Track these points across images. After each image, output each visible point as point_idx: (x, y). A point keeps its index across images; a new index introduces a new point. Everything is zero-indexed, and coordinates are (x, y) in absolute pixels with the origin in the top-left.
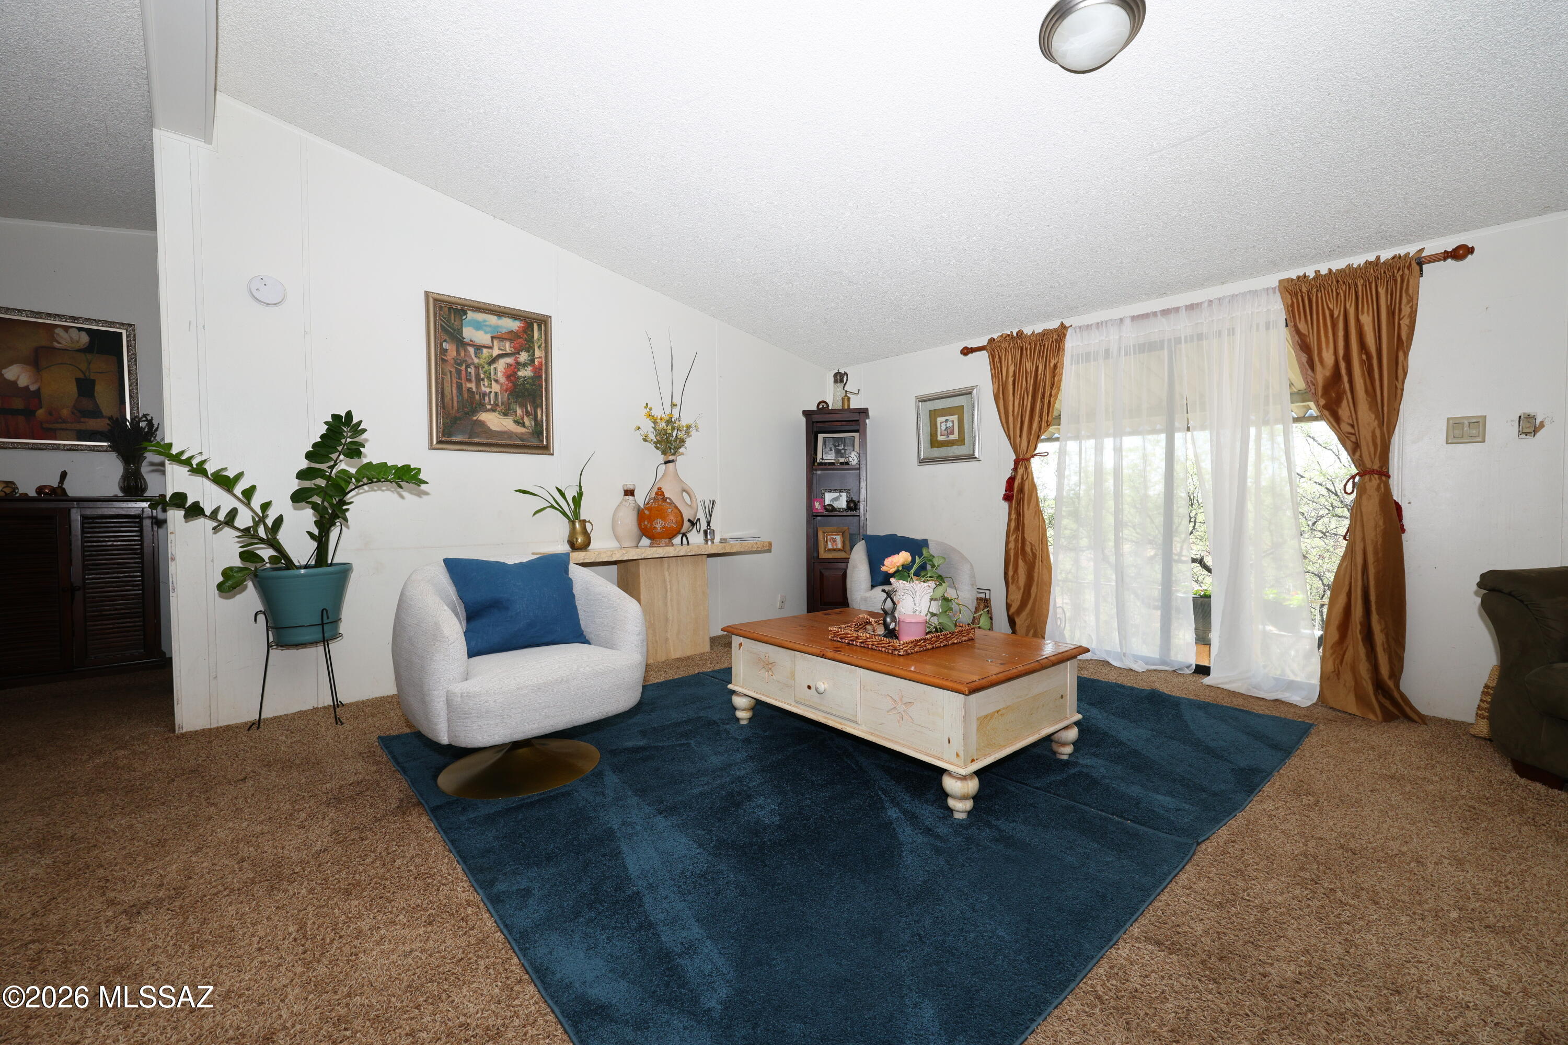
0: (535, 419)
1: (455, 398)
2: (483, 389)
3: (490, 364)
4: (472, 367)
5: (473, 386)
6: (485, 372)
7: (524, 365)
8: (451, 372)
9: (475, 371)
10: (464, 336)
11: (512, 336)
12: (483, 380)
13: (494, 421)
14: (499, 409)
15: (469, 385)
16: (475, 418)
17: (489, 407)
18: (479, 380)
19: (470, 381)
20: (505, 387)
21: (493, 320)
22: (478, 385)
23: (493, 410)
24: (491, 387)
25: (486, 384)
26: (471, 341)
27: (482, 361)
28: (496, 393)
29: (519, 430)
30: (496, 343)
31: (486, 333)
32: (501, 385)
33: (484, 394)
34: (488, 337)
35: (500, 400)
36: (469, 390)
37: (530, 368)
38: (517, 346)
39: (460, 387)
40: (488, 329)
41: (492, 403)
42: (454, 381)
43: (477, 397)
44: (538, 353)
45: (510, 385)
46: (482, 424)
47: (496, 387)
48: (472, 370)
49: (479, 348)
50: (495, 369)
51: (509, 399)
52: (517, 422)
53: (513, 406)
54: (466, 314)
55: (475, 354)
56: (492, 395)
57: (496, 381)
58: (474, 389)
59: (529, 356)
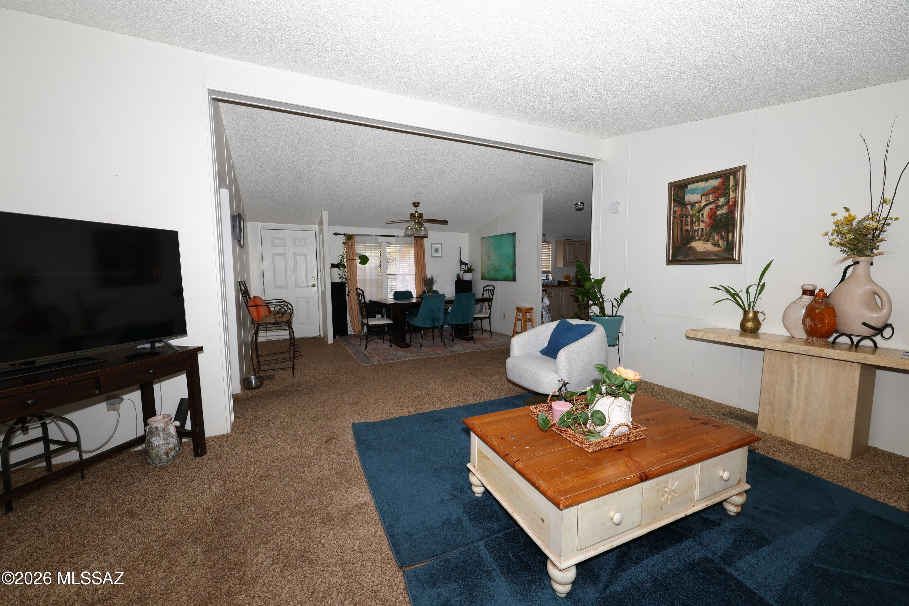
0: (727, 241)
1: (679, 237)
2: (695, 228)
3: (699, 212)
4: (689, 217)
5: (689, 228)
6: (696, 218)
7: (722, 206)
8: (677, 222)
9: (691, 219)
10: (685, 200)
11: (715, 190)
12: (695, 222)
13: (699, 246)
14: (703, 238)
15: (686, 228)
16: (689, 246)
17: (697, 238)
18: (692, 223)
19: (687, 225)
20: (708, 224)
21: (702, 184)
22: (692, 227)
23: (700, 239)
24: (699, 226)
25: (696, 224)
26: (689, 202)
27: (694, 212)
28: (702, 229)
29: (716, 249)
30: (703, 198)
31: (698, 194)
32: (706, 223)
33: (695, 231)
34: (700, 195)
35: (704, 233)
36: (687, 231)
37: (726, 207)
38: (717, 195)
39: (682, 229)
40: (700, 191)
41: (699, 235)
42: (679, 227)
43: (691, 233)
44: (732, 195)
45: (711, 221)
46: (693, 249)
47: (702, 225)
48: (689, 219)
49: (693, 204)
50: (702, 214)
51: (710, 231)
52: (714, 245)
53: (713, 234)
54: (687, 187)
55: (691, 208)
56: (700, 231)
57: (703, 221)
58: (689, 229)
59: (725, 199)
